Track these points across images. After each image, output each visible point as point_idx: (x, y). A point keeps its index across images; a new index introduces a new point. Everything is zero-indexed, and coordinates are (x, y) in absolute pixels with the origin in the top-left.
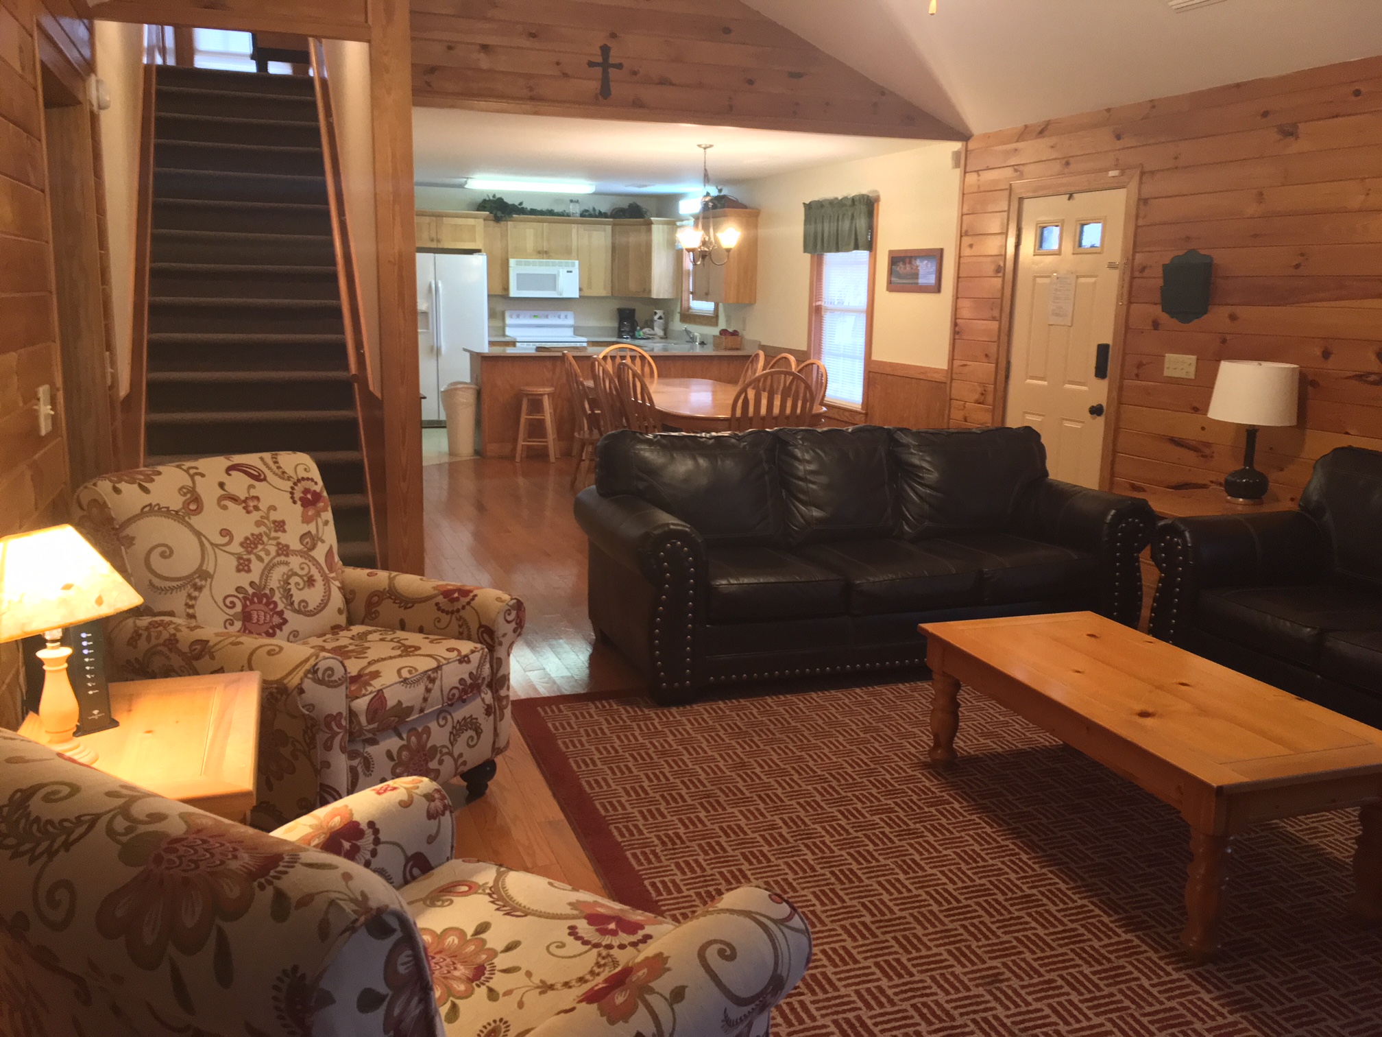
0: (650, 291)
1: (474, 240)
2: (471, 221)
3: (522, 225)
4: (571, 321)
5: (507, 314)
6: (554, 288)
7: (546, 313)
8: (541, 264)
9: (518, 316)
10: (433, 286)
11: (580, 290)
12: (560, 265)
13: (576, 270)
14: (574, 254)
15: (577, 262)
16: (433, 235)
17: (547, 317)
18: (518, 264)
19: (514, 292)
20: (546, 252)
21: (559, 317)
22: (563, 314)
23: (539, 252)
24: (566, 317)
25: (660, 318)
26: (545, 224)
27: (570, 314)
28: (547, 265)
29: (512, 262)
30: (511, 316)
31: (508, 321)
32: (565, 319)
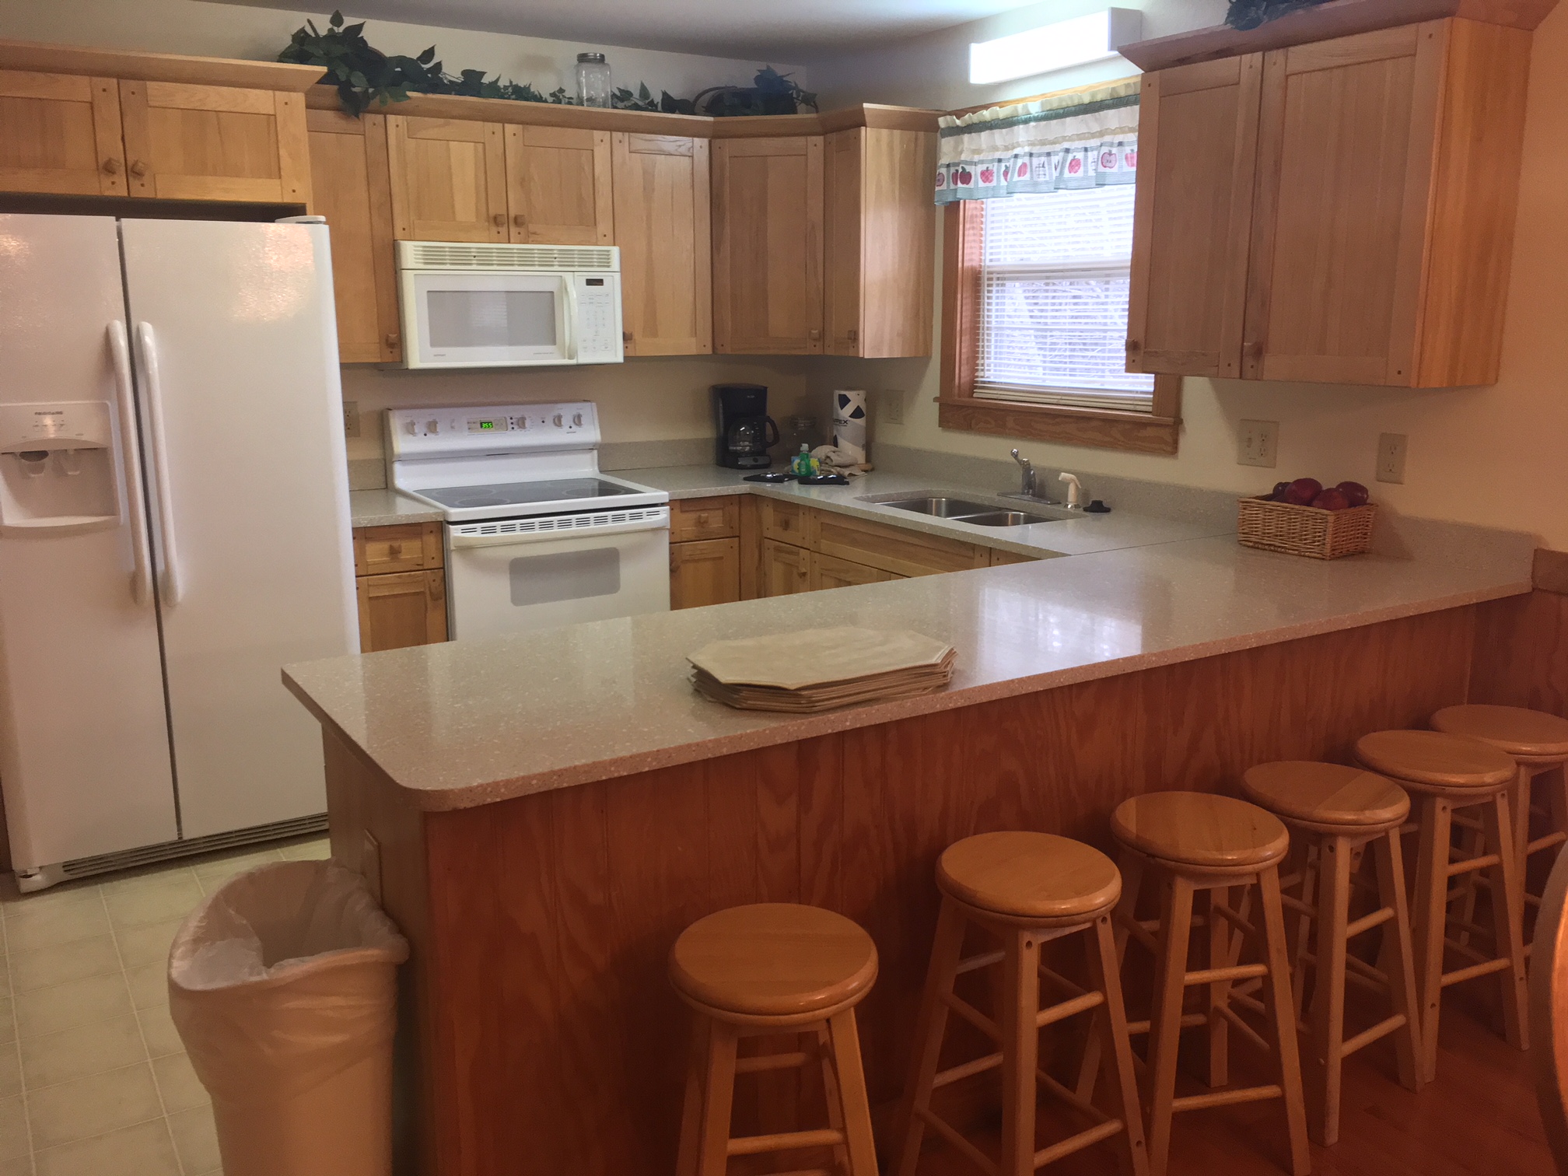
1: (275, 171)
2: (260, 100)
3: (433, 128)
4: (591, 433)
5: (396, 422)
6: (551, 335)
7: (516, 412)
8: (506, 260)
9: (432, 428)
10: (122, 342)
11: (627, 338)
12: (567, 262)
13: (614, 282)
14: (604, 227)
15: (615, 251)
16: (111, 148)
17: (521, 423)
18: (431, 258)
19: (420, 354)
20: (518, 221)
21: (558, 422)
22: (567, 411)
23: (496, 220)
24: (578, 420)
25: (857, 413)
26: (510, 128)
27: (589, 411)
28: (526, 260)
29: (411, 252)
30: (410, 429)
31: (402, 444)
32: (574, 427)
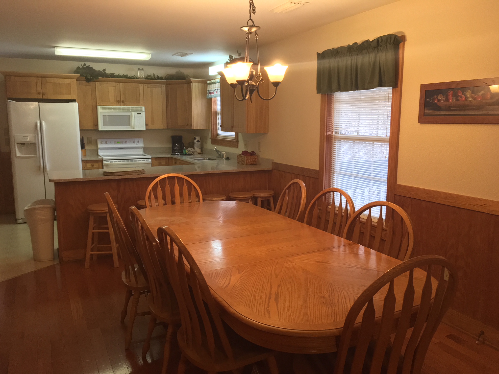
0: (191, 125)
1: (70, 94)
2: (67, 81)
3: (105, 84)
4: (141, 145)
5: (99, 142)
6: (129, 124)
7: (125, 140)
8: (119, 109)
9: (106, 143)
10: (39, 124)
11: (147, 125)
12: (133, 109)
13: (143, 114)
14: (142, 102)
15: (143, 108)
16: (40, 90)
17: (126, 142)
18: (104, 109)
19: (101, 128)
20: (123, 102)
21: (134, 142)
22: (136, 140)
23: (118, 102)
25: (198, 141)
26: (121, 84)
27: (141, 140)
28: (124, 109)
29: (99, 108)
30: (101, 143)
31: (100, 146)
32: (137, 143)
